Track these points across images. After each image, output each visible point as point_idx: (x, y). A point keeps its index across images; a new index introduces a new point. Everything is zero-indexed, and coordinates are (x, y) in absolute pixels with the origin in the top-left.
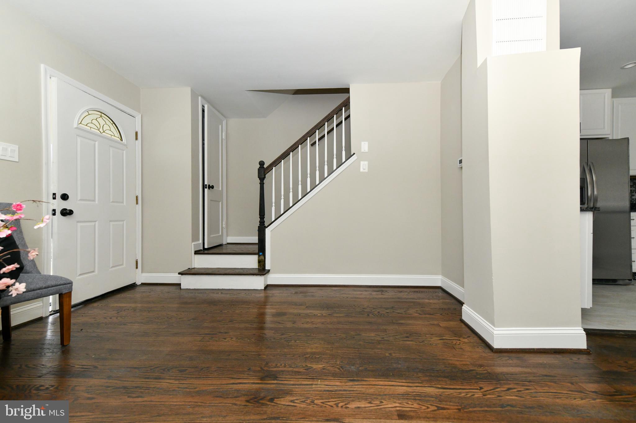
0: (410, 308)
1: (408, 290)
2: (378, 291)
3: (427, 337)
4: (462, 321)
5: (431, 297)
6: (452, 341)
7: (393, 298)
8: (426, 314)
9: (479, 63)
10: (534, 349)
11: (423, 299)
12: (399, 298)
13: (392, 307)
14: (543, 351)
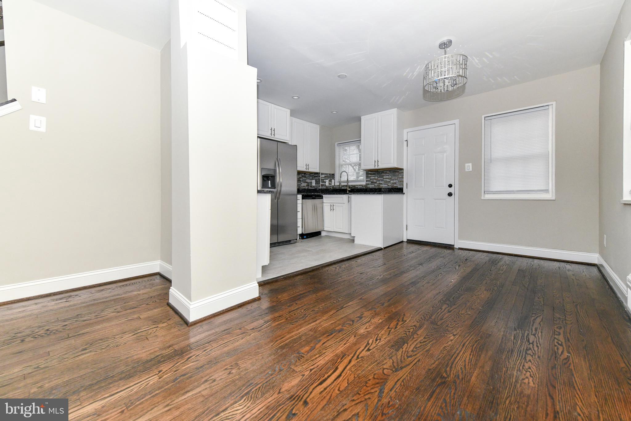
0: (107, 308)
1: (113, 286)
2: (61, 299)
3: (117, 338)
4: (169, 305)
5: (143, 287)
6: (147, 331)
7: (84, 303)
8: (126, 310)
9: (182, 45)
10: (223, 310)
11: (132, 291)
12: (94, 300)
13: (78, 315)
14: (230, 309)
